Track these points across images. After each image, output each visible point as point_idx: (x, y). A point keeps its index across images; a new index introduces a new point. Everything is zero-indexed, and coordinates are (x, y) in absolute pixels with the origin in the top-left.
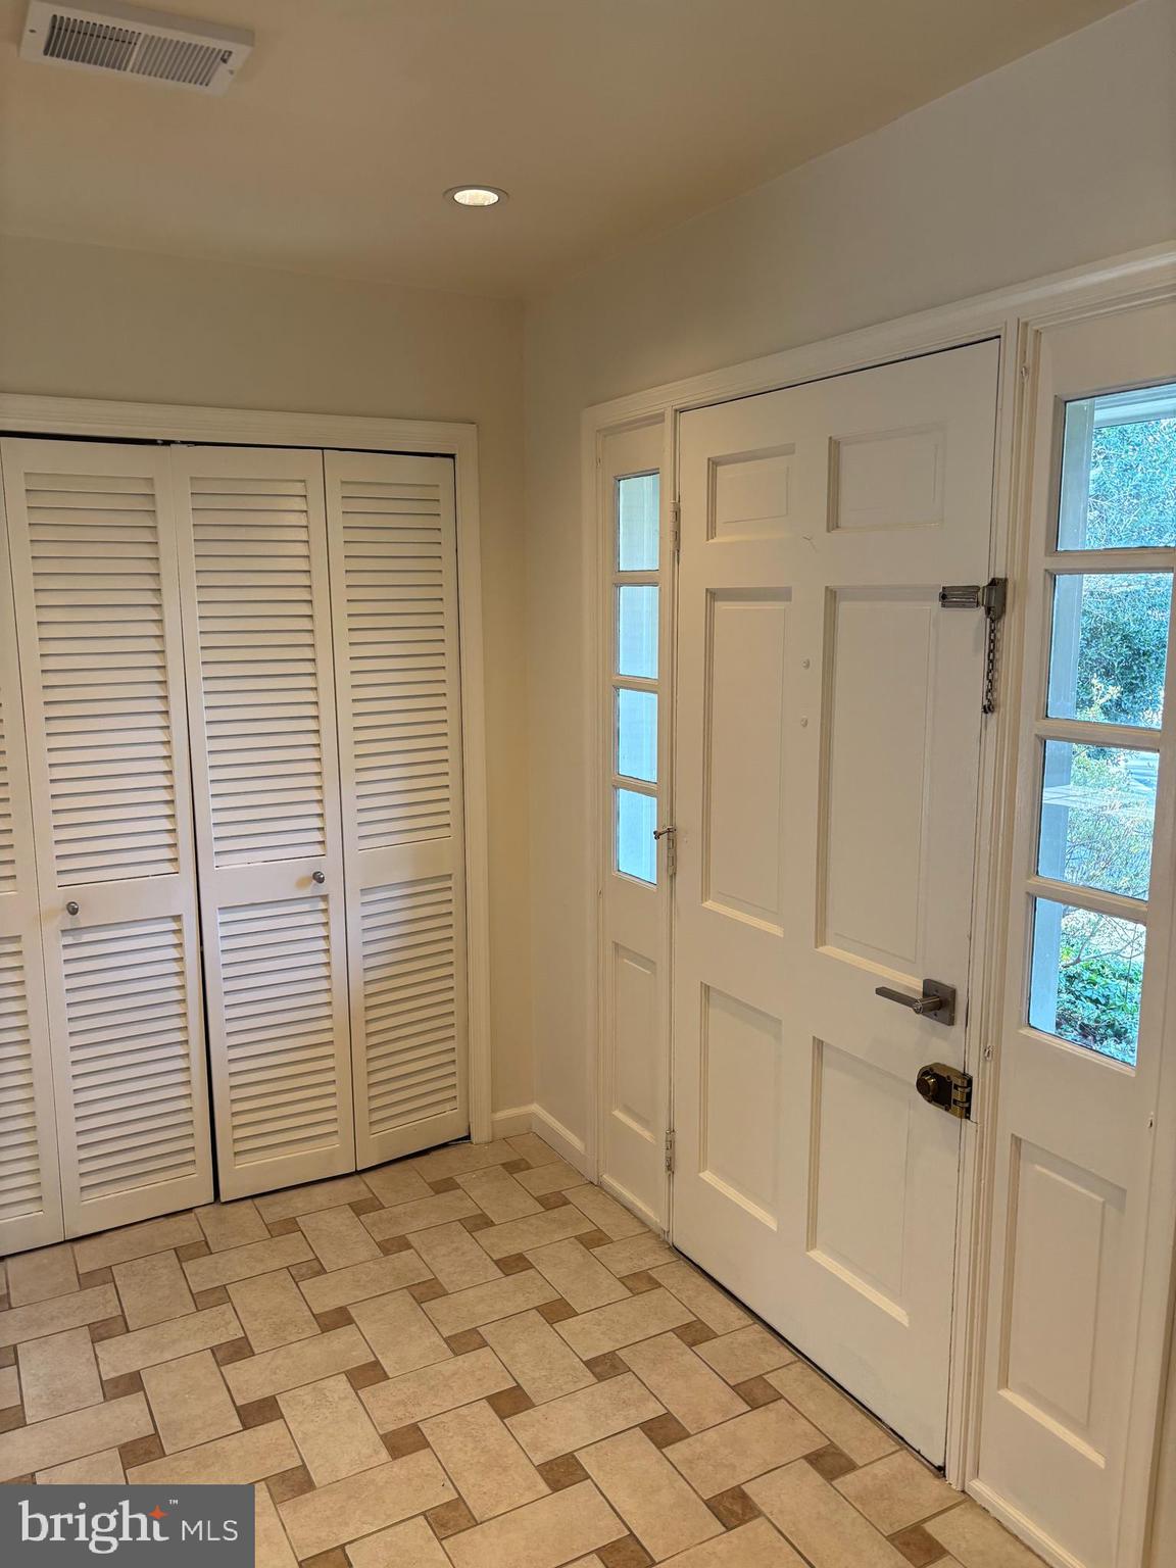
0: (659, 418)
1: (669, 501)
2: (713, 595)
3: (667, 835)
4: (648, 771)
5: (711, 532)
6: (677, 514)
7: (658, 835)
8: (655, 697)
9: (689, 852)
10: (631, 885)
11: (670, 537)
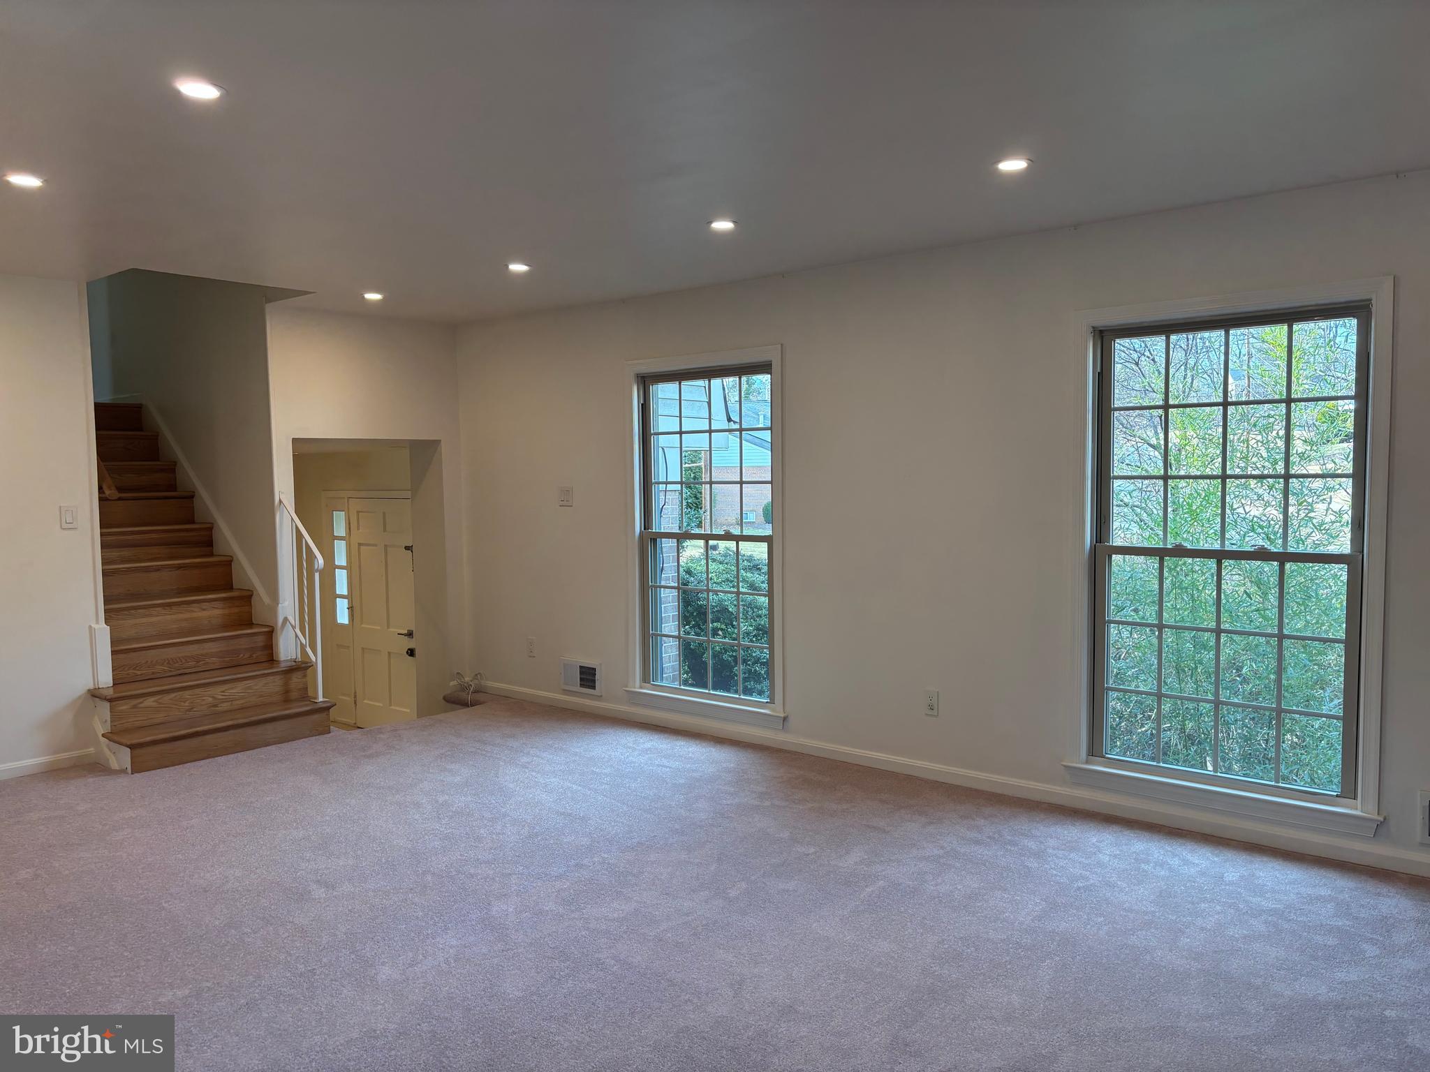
0: (344, 498)
1: (347, 522)
2: (360, 545)
3: (351, 608)
4: (345, 592)
5: (358, 529)
6: (349, 524)
7: (348, 608)
8: (346, 571)
9: (357, 614)
10: (342, 625)
11: (348, 530)
